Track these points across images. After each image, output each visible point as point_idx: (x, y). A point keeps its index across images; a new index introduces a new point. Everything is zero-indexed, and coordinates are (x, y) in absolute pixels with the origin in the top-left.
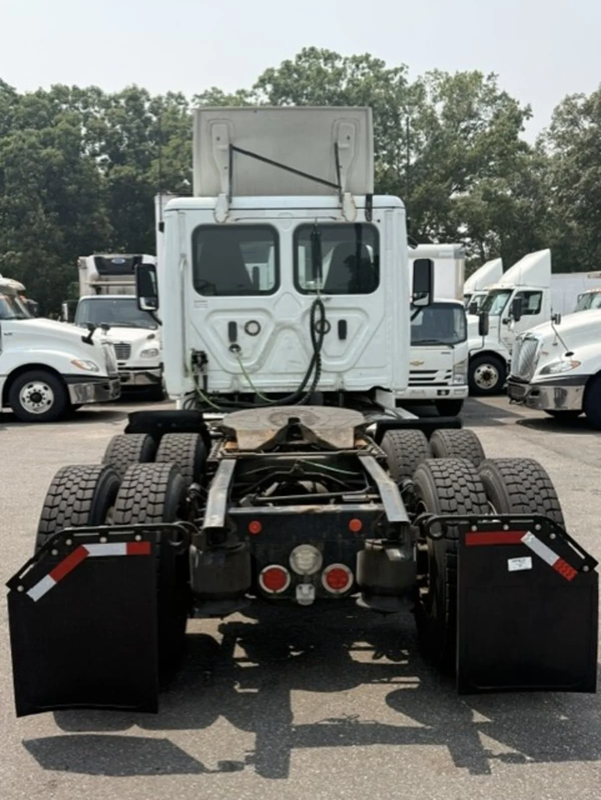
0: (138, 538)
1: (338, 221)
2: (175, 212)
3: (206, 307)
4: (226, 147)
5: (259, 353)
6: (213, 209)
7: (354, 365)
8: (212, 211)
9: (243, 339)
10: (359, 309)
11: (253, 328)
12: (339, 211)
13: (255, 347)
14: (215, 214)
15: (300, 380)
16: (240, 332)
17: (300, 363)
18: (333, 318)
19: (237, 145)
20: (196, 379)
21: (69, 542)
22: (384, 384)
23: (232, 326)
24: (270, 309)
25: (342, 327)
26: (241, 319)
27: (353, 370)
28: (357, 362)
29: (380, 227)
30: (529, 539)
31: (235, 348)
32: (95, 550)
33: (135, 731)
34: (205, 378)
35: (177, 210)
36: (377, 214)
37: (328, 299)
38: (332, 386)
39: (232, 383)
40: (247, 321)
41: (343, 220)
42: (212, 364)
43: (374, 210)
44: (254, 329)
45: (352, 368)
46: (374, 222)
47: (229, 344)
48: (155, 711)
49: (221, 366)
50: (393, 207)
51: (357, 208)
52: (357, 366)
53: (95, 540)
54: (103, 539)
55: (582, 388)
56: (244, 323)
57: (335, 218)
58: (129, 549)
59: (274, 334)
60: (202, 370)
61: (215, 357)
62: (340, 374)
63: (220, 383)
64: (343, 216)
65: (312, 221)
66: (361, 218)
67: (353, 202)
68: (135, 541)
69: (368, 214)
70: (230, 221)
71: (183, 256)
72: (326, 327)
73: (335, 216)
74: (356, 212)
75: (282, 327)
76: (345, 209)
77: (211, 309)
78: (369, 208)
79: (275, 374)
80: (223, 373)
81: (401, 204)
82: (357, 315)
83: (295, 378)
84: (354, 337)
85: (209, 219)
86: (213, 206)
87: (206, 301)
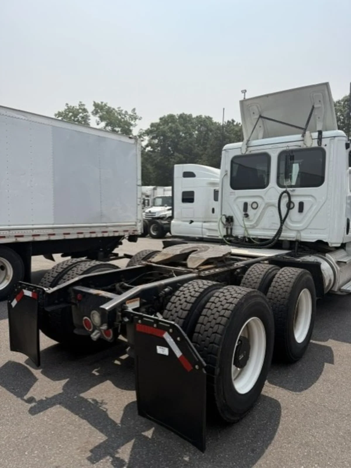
1: (301, 148)
4: (257, 116)
5: (256, 218)
6: (241, 148)
7: (307, 227)
8: (240, 149)
9: (250, 211)
10: (312, 196)
11: (255, 206)
12: (302, 142)
13: (255, 214)
14: (241, 150)
15: (274, 234)
16: (249, 207)
18: (296, 201)
20: (227, 229)
22: (325, 239)
23: (246, 204)
24: (263, 196)
25: (301, 205)
26: (250, 201)
27: (306, 230)
28: (309, 225)
29: (326, 149)
30: (167, 336)
31: (247, 216)
34: (231, 229)
36: (324, 141)
37: (294, 190)
38: (294, 238)
39: (244, 233)
40: (252, 202)
41: (305, 147)
42: (236, 222)
43: (323, 140)
45: (306, 228)
46: (323, 146)
47: (243, 213)
49: (239, 223)
50: (335, 137)
51: (313, 139)
52: (309, 227)
56: (251, 203)
57: (300, 146)
59: (264, 209)
60: (230, 225)
61: (237, 219)
62: (298, 231)
63: (238, 232)
64: (305, 144)
66: (315, 144)
67: (311, 136)
69: (319, 142)
70: (247, 153)
71: (226, 171)
72: (292, 206)
73: (300, 145)
74: (312, 141)
75: (268, 205)
76: (305, 140)
77: (236, 196)
78: (320, 138)
79: (264, 229)
80: (240, 227)
82: (310, 199)
83: (274, 232)
84: (308, 212)
85: (238, 153)
86: (240, 147)
87: (234, 193)
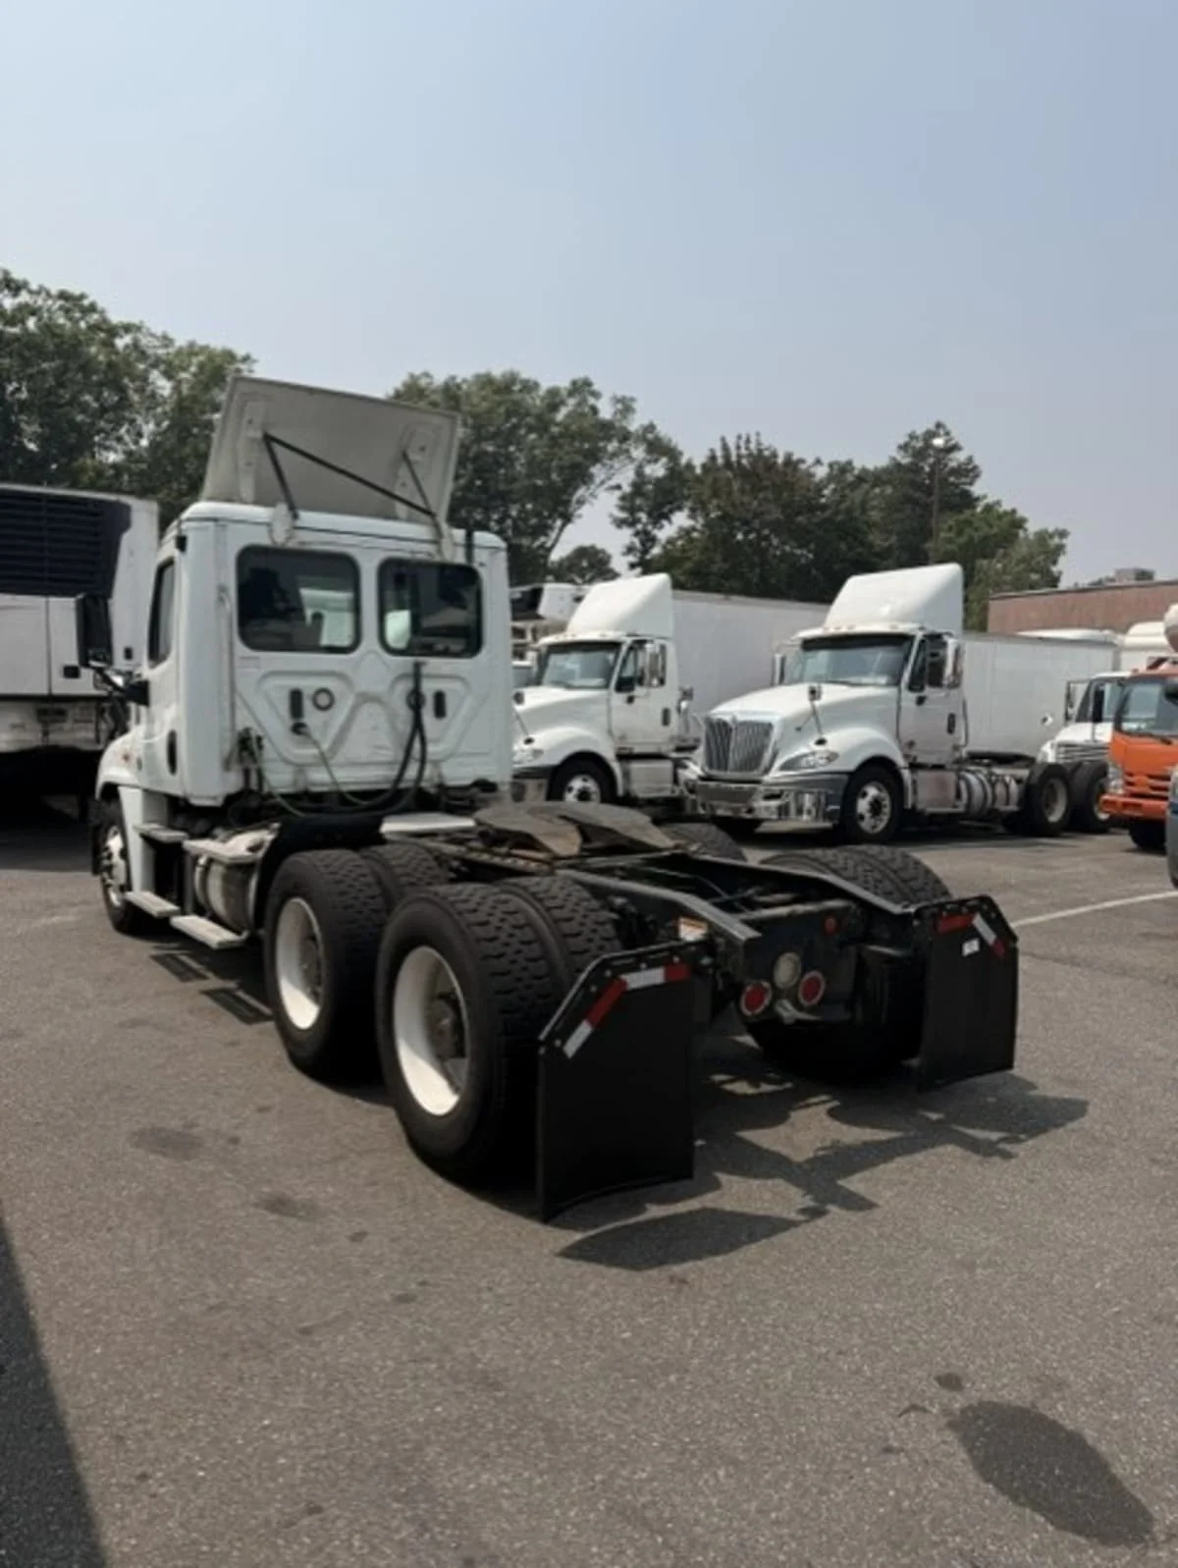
0: (676, 959)
1: (435, 559)
2: (211, 524)
3: (258, 667)
4: (259, 435)
5: (333, 734)
6: (268, 525)
7: (453, 751)
8: (266, 527)
9: (312, 717)
10: (458, 678)
11: (323, 700)
12: (436, 547)
13: (326, 725)
14: (270, 532)
15: (393, 773)
16: (307, 705)
17: (387, 749)
18: (429, 688)
19: (274, 433)
20: (245, 772)
21: (608, 973)
23: (296, 697)
24: (349, 672)
25: (439, 698)
26: (308, 686)
27: (453, 760)
28: (458, 746)
29: (483, 572)
31: (298, 728)
32: (636, 980)
33: (655, 1211)
34: (260, 772)
35: (215, 520)
36: (478, 556)
37: (423, 664)
39: (296, 780)
40: (317, 688)
41: (440, 559)
42: (269, 752)
43: (475, 550)
44: (326, 701)
45: (450, 756)
46: (475, 565)
47: (290, 722)
48: (689, 1176)
49: (279, 754)
51: (455, 545)
52: (457, 752)
53: (634, 968)
54: (643, 966)
55: (544, 782)
56: (312, 692)
57: (431, 555)
58: (667, 975)
59: (354, 710)
60: (255, 760)
61: (273, 742)
62: (436, 764)
63: (279, 779)
64: (441, 553)
65: (406, 555)
66: (460, 558)
67: (451, 536)
68: (673, 963)
69: (469, 554)
70: (292, 545)
71: (222, 589)
72: (421, 703)
73: (431, 552)
74: (455, 550)
75: (366, 698)
76: (442, 544)
77: (264, 671)
78: (469, 546)
79: (354, 764)
80: (283, 765)
81: (503, 545)
82: (457, 686)
83: (393, 770)
84: (455, 714)
85: (262, 539)
86: (267, 520)
87: (257, 658)
